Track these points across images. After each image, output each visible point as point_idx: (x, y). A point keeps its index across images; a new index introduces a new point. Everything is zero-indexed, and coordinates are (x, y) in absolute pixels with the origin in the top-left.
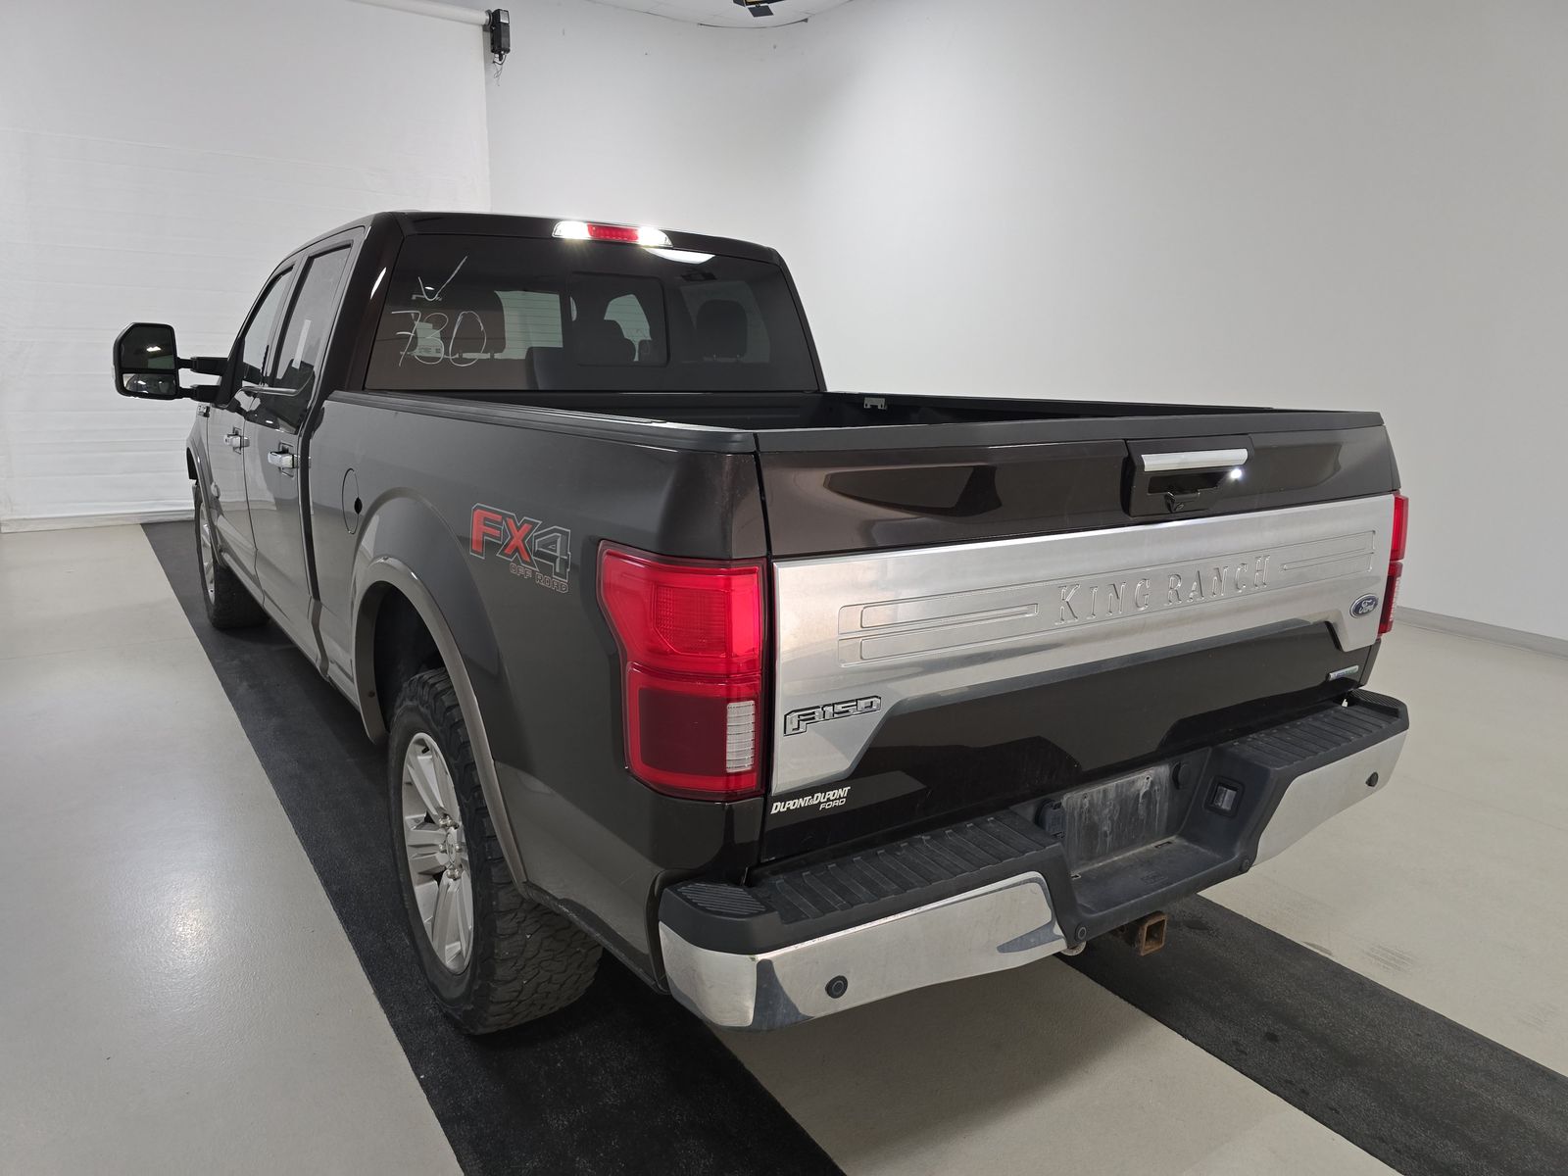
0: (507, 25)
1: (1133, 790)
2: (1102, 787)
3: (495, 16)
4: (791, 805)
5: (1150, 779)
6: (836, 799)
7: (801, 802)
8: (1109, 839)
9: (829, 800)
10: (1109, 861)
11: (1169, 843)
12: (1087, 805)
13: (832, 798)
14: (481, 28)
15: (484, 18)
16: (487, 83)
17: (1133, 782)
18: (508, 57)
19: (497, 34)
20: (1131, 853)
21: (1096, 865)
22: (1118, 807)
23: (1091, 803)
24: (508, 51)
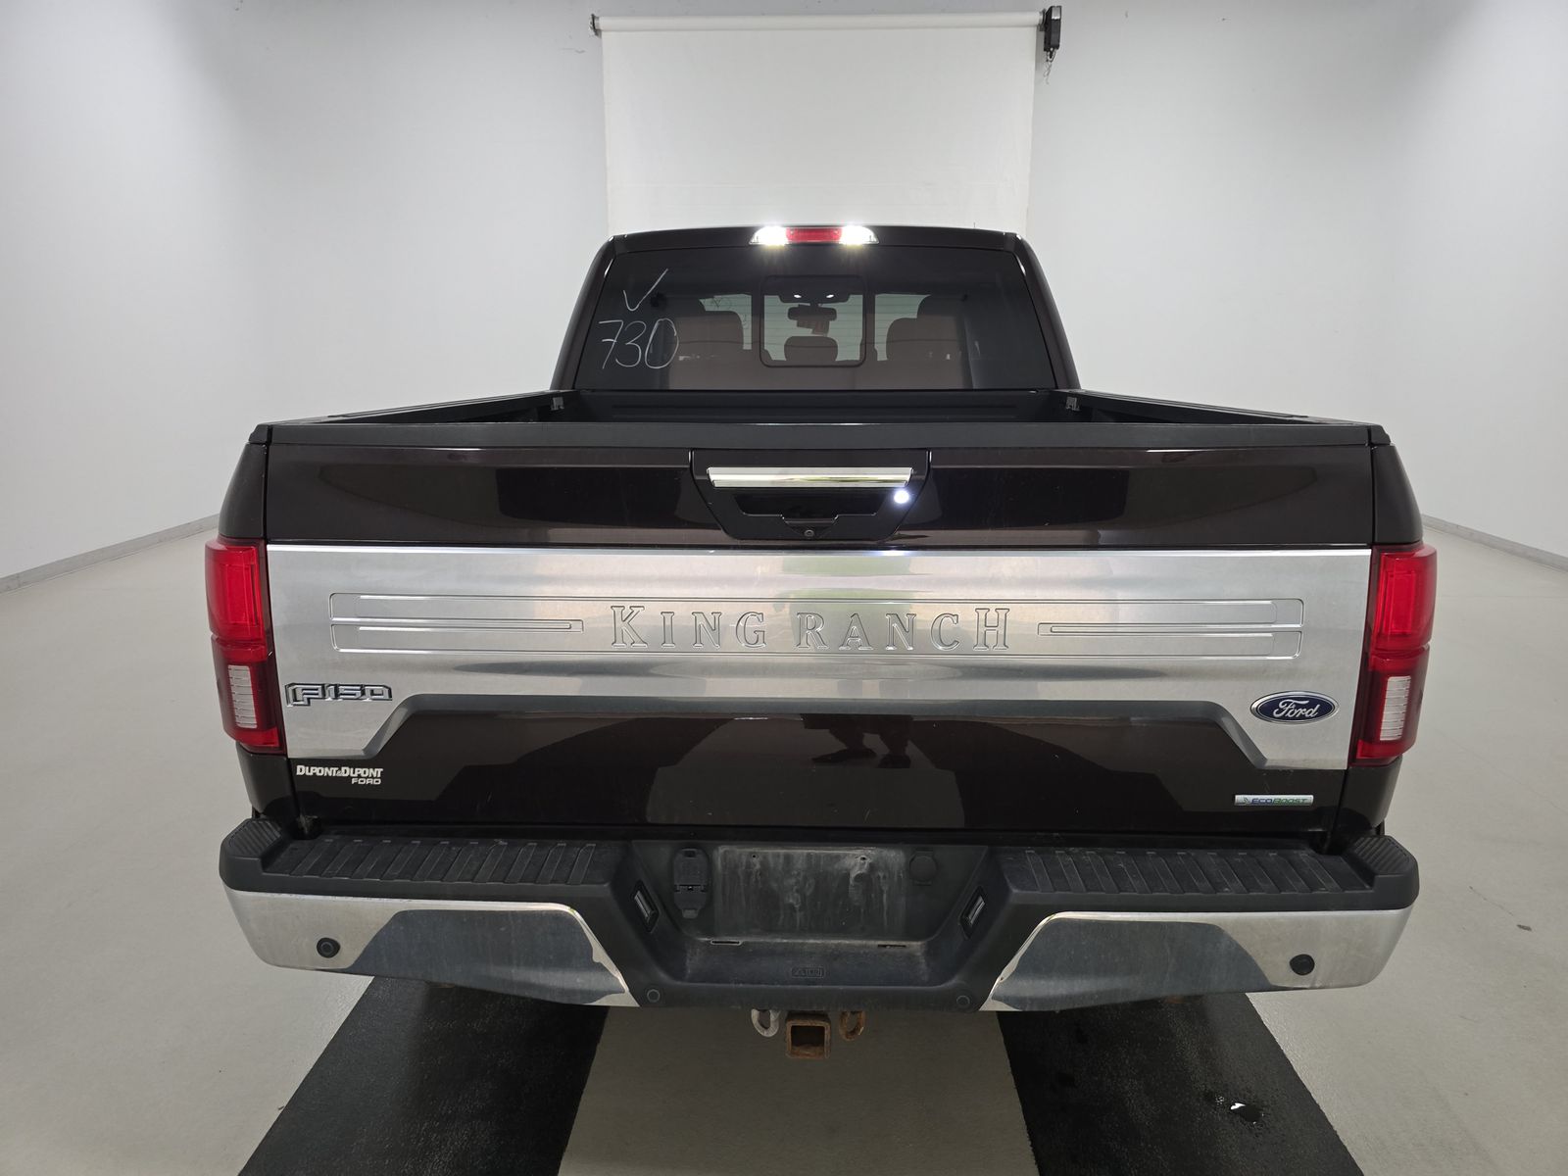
0: (1059, 21)
1: (836, 866)
2: (782, 851)
3: (1047, 14)
4: (316, 770)
5: (868, 861)
6: (368, 777)
7: (331, 772)
8: (799, 916)
9: (359, 776)
10: (800, 941)
11: (904, 946)
12: (758, 866)
13: (363, 775)
14: (1035, 29)
15: (1038, 18)
16: (1036, 84)
17: (838, 857)
18: (1058, 53)
19: (1049, 32)
20: (836, 942)
21: (778, 940)
22: (812, 881)
23: (764, 864)
24: (1057, 47)
